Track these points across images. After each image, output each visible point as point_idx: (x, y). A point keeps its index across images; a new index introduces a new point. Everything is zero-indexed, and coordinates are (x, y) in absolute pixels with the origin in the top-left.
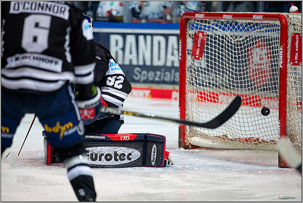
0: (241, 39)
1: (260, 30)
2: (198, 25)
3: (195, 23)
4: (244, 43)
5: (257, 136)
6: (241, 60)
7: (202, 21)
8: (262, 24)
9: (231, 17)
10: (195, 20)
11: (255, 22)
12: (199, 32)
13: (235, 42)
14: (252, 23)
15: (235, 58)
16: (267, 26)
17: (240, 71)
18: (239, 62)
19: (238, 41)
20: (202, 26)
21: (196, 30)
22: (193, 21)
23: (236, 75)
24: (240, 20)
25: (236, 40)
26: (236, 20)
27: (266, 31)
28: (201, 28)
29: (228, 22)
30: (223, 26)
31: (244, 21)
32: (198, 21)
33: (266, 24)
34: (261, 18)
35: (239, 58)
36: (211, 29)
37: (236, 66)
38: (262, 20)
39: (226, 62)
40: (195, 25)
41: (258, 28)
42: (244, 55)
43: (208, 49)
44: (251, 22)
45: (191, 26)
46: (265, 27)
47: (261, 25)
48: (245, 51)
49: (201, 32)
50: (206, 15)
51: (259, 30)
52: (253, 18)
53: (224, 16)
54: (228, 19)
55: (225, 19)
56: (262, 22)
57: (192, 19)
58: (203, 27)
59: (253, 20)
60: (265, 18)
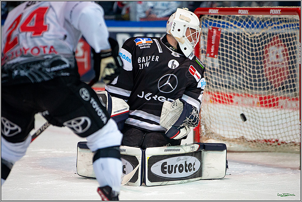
0: (258, 35)
1: (278, 25)
2: (212, 20)
3: (208, 19)
4: (261, 39)
5: (276, 138)
6: (259, 56)
7: (216, 17)
8: (280, 18)
9: (247, 12)
10: (208, 16)
11: (272, 17)
12: (213, 28)
13: (252, 38)
14: (270, 18)
15: (253, 54)
16: (286, 21)
17: (258, 68)
18: (257, 59)
19: (254, 37)
20: (216, 21)
21: (210, 26)
22: (206, 16)
23: (254, 72)
24: (256, 15)
25: (253, 36)
26: (252, 15)
27: (284, 26)
28: (215, 25)
29: (244, 17)
30: (238, 21)
31: (261, 16)
32: (212, 16)
33: (284, 19)
34: (279, 13)
35: (257, 54)
36: (225, 25)
37: (254, 63)
38: (280, 14)
39: (242, 59)
40: (209, 21)
41: (275, 23)
42: (261, 51)
43: (222, 45)
44: (268, 17)
45: (204, 22)
46: (283, 21)
47: (279, 20)
48: (263, 48)
49: (215, 28)
50: (220, 10)
51: (276, 26)
52: (271, 12)
53: (240, 11)
54: (243, 14)
55: (240, 14)
56: (280, 17)
57: (205, 15)
58: (217, 23)
59: (271, 14)
60: (283, 13)
